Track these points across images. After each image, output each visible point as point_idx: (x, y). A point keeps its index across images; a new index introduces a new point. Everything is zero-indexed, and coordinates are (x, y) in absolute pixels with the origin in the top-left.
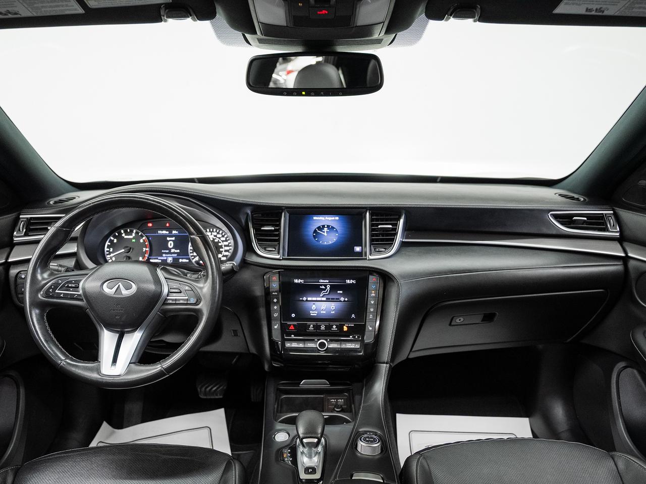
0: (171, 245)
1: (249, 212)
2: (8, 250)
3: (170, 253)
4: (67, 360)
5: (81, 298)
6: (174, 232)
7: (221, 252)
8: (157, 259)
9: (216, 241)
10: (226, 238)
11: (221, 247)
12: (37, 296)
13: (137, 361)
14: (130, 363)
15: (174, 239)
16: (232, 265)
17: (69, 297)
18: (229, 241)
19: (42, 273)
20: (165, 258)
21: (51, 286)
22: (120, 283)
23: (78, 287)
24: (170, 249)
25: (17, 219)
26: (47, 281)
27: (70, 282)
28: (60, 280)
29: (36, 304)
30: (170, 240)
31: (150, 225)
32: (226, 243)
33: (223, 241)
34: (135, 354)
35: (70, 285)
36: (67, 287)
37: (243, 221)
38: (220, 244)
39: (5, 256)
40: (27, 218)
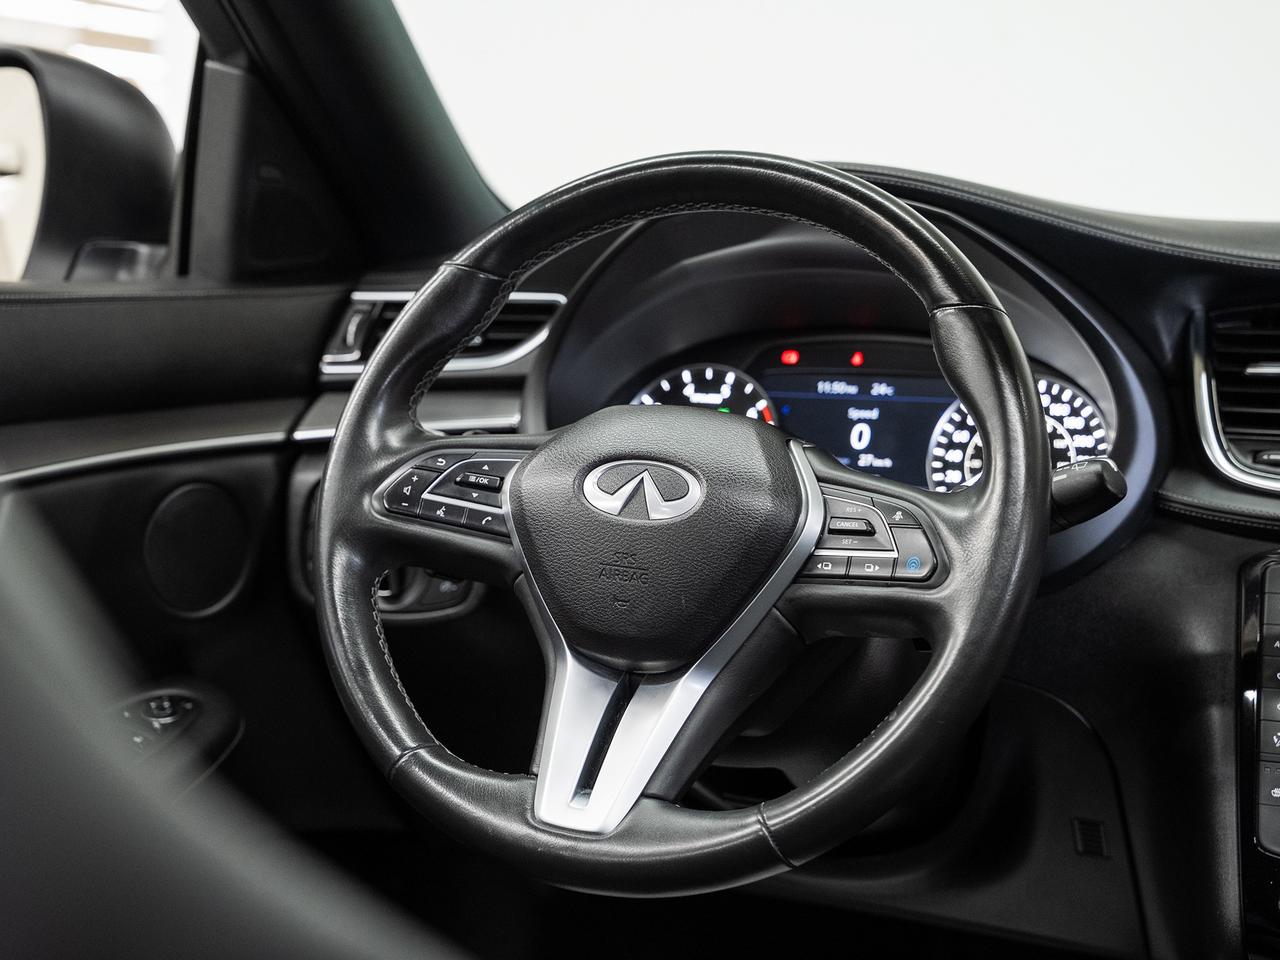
0: (860, 437)
1: (1198, 307)
2: (298, 404)
4: (423, 752)
5: (503, 530)
6: (880, 389)
10: (1088, 420)
12: (360, 503)
13: (672, 795)
14: (643, 795)
15: (874, 414)
16: (1097, 467)
17: (463, 521)
18: (1099, 434)
19: (386, 424)
21: (411, 475)
22: (645, 475)
23: (498, 490)
24: (855, 455)
25: (344, 305)
26: (398, 457)
27: (476, 468)
28: (443, 456)
29: (353, 532)
30: (860, 421)
31: (791, 357)
34: (669, 765)
35: (472, 479)
36: (460, 483)
37: (1167, 342)
38: (1058, 444)
39: (286, 423)
40: (374, 304)
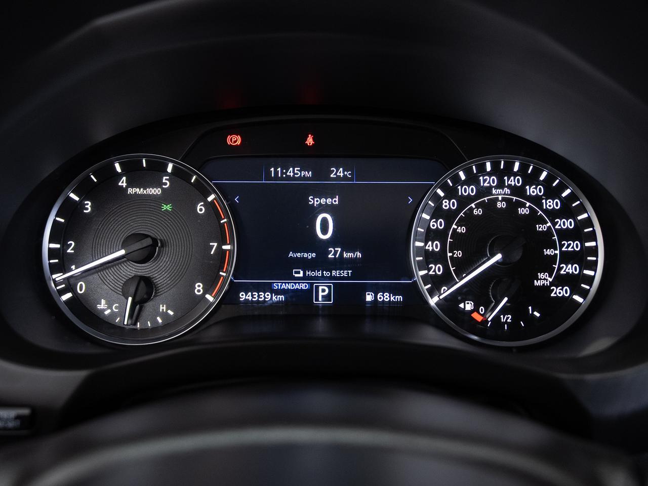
0: (324, 227)
3: (322, 263)
6: (337, 172)
7: (547, 265)
8: (268, 288)
9: (523, 211)
11: (546, 240)
15: (335, 201)
20: (304, 286)
24: (321, 247)
30: (322, 208)
31: (235, 140)
32: (567, 224)
33: (553, 215)
38: (541, 228)
